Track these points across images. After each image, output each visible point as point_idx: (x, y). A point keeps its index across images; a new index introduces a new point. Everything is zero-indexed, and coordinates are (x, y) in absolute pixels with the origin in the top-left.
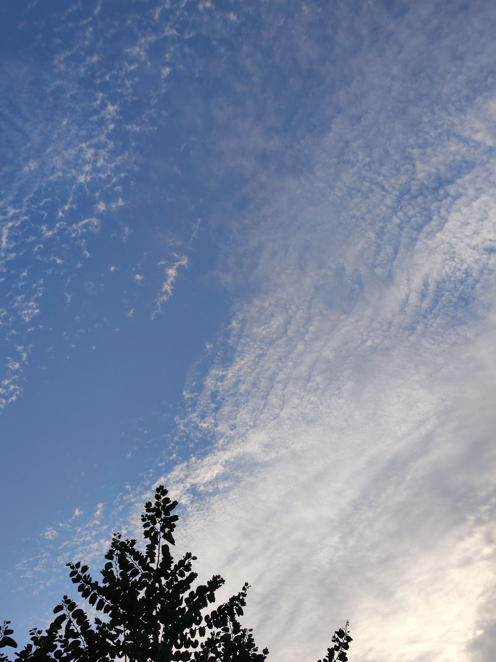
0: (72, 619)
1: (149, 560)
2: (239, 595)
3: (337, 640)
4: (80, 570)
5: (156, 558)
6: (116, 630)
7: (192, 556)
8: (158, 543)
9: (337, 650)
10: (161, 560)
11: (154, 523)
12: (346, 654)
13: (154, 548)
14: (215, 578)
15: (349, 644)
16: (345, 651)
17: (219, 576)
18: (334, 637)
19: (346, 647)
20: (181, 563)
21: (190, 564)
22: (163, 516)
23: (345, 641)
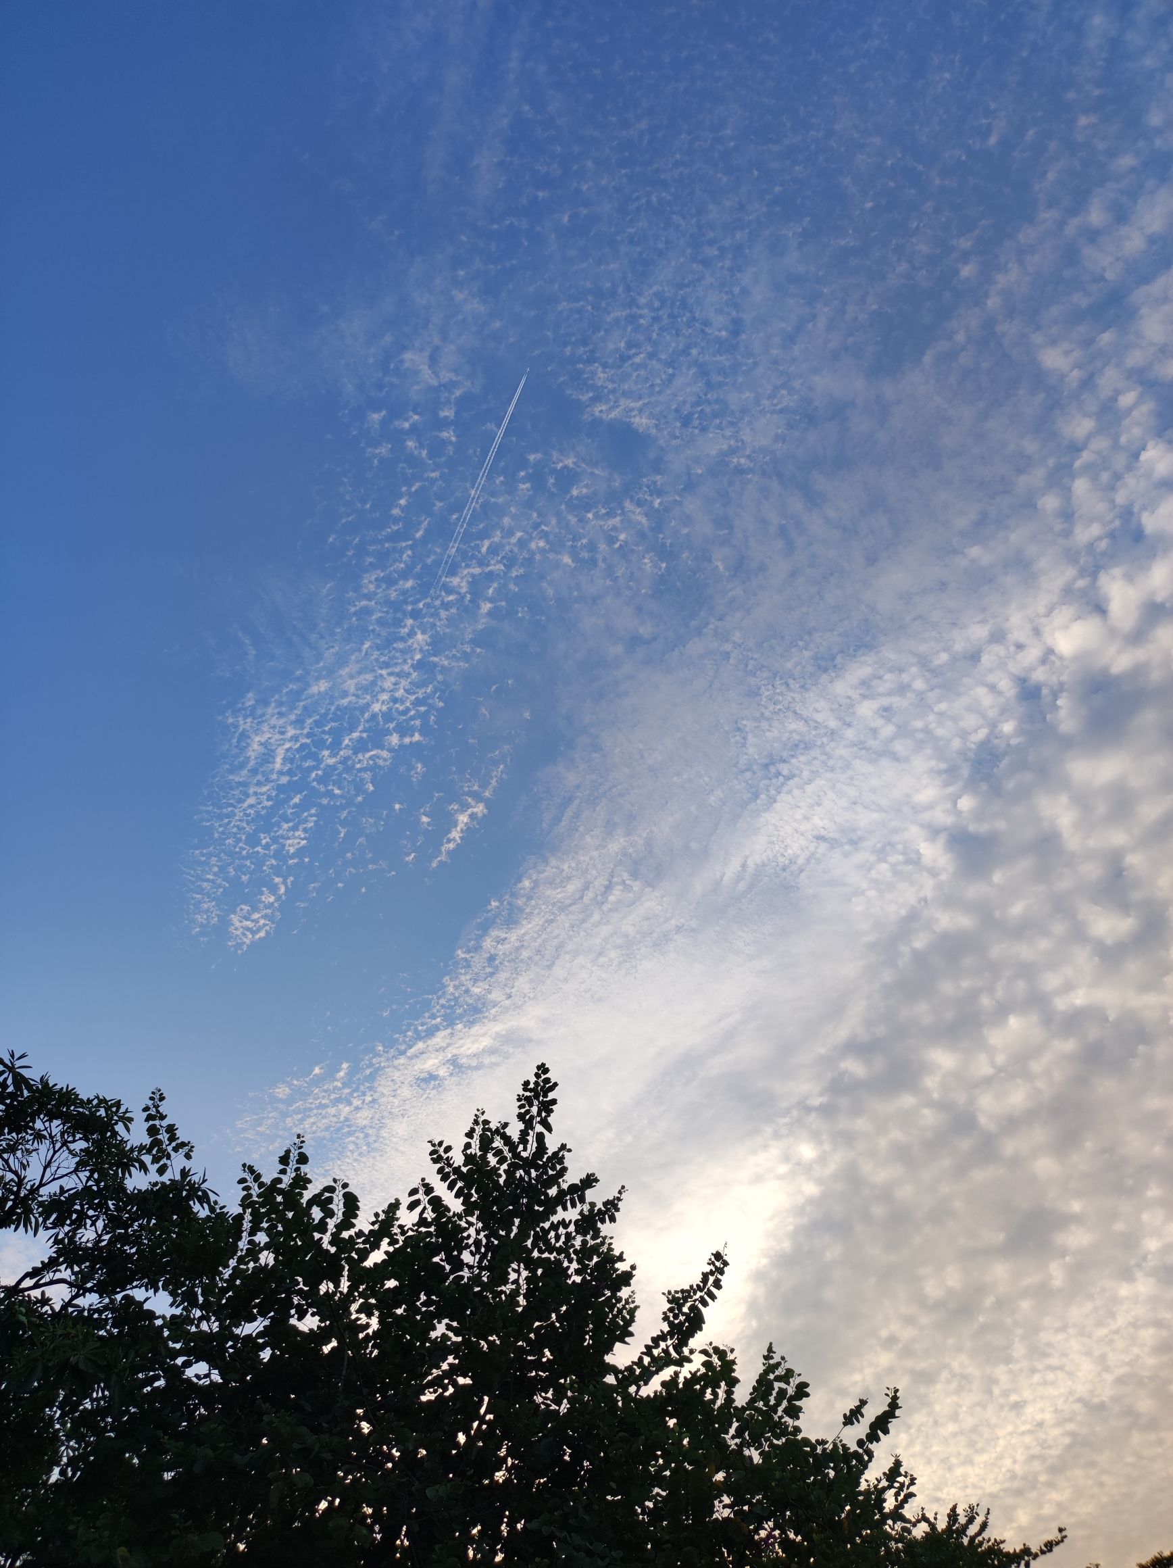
0: (428, 1206)
1: (521, 1147)
2: (614, 1199)
3: (713, 1263)
4: (441, 1150)
5: (529, 1146)
6: (467, 1222)
7: (568, 1147)
8: (533, 1128)
9: (712, 1275)
10: (534, 1150)
11: (531, 1105)
12: (720, 1280)
13: (528, 1134)
14: (588, 1176)
15: (725, 1269)
16: (719, 1276)
17: (593, 1175)
18: (710, 1259)
19: (722, 1273)
20: (555, 1154)
21: (563, 1157)
22: (541, 1098)
23: (722, 1266)
